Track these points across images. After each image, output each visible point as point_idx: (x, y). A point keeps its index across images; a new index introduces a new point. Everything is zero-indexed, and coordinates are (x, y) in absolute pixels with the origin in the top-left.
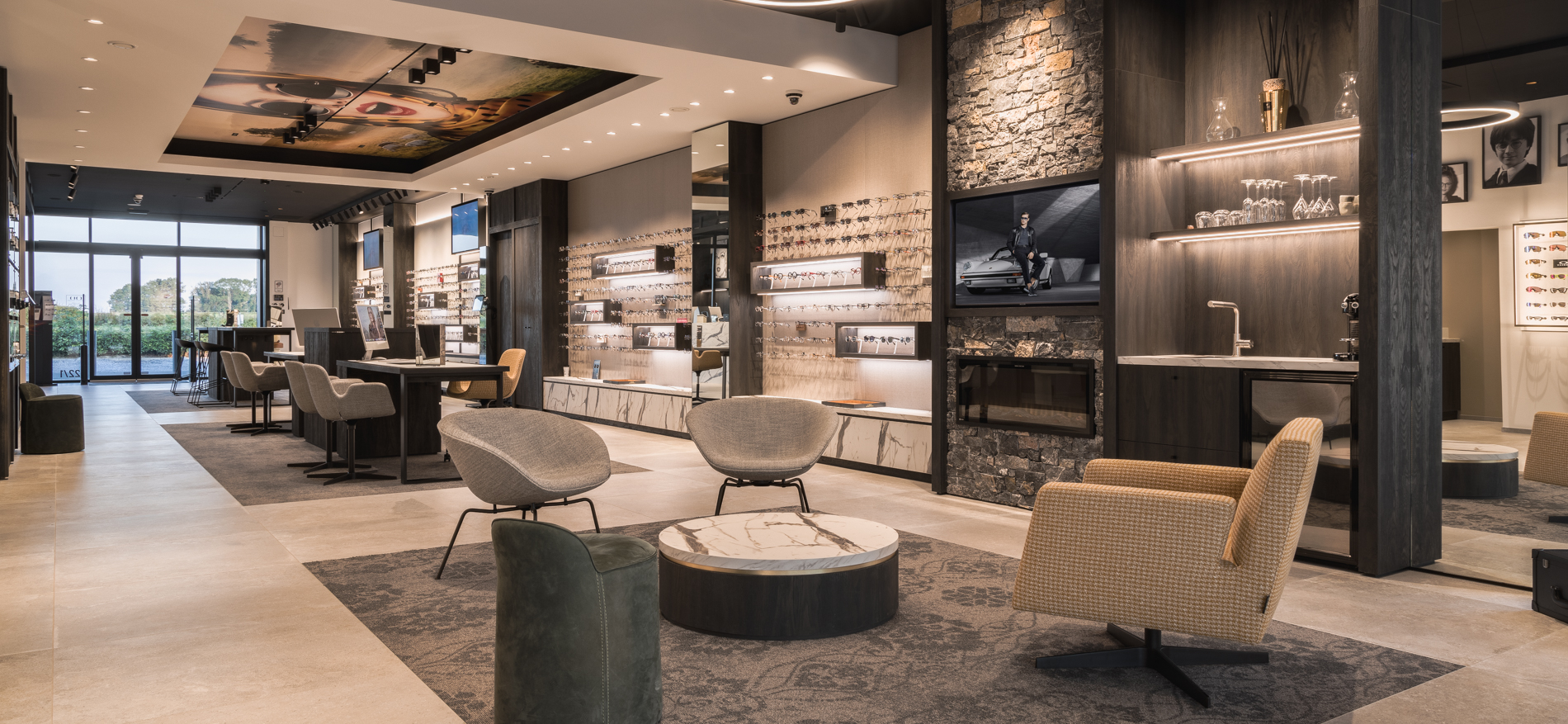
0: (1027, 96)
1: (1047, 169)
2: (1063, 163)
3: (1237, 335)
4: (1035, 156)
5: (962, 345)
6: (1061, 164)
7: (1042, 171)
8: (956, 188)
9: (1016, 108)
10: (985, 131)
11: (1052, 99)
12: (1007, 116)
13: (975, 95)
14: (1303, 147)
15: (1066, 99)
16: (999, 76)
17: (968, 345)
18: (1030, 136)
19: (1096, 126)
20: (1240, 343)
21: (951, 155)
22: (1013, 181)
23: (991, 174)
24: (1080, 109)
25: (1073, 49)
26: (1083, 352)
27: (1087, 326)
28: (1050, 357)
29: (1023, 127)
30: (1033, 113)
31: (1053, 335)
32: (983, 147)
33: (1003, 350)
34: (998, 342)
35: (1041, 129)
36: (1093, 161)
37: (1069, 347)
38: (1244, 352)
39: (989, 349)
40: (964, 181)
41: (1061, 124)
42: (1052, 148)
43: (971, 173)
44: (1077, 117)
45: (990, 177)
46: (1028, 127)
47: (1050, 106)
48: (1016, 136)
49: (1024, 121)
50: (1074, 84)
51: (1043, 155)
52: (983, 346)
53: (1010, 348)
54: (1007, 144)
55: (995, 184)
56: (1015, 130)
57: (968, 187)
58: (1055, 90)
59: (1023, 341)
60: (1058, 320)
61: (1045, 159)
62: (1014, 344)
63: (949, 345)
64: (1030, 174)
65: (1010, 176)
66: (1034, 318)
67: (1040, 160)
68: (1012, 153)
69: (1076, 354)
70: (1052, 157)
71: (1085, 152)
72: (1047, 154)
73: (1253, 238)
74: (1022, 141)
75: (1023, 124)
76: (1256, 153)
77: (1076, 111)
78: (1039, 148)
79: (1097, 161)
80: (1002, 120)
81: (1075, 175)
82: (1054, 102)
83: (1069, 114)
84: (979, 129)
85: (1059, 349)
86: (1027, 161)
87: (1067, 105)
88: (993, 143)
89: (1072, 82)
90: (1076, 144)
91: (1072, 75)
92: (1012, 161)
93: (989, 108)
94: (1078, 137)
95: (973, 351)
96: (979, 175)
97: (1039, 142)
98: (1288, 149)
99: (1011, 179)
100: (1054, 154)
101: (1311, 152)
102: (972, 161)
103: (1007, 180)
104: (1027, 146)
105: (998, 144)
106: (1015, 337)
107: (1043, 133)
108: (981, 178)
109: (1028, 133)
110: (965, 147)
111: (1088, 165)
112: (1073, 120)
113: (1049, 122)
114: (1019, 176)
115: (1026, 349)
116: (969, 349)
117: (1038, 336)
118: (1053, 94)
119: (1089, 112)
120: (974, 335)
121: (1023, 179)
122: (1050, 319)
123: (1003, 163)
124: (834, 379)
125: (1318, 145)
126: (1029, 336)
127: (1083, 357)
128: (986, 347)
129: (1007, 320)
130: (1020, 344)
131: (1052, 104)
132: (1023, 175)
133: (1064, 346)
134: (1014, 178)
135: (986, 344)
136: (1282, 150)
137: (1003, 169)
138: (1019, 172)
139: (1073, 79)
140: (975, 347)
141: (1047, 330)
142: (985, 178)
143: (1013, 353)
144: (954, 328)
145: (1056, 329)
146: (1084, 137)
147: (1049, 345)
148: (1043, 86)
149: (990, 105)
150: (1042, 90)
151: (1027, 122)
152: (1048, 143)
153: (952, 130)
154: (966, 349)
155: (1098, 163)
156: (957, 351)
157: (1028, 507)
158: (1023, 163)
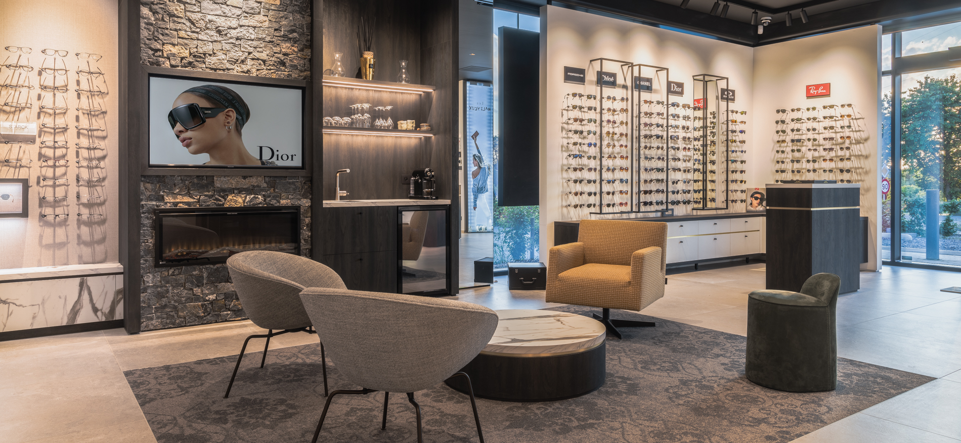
0: (238, 12)
1: (258, 70)
2: (272, 69)
3: (338, 188)
4: (246, 58)
5: (162, 199)
6: (270, 70)
7: (254, 70)
8: (152, 64)
9: (226, 16)
10: (188, 24)
11: (262, 21)
12: (216, 20)
14: (367, 90)
15: (276, 26)
17: (169, 199)
18: (238, 42)
19: (300, 51)
20: (340, 193)
21: (144, 33)
22: (221, 72)
23: (198, 61)
24: (287, 36)
26: (289, 201)
27: (293, 183)
28: (261, 206)
29: (234, 33)
30: (244, 26)
31: (263, 190)
32: (187, 37)
33: (211, 203)
34: (206, 196)
35: (253, 40)
36: (298, 74)
37: (278, 197)
38: (342, 198)
39: (195, 202)
40: (163, 60)
41: (270, 42)
42: (264, 56)
43: (174, 55)
44: (283, 40)
45: (195, 63)
46: (239, 35)
47: (259, 25)
48: (225, 38)
49: (235, 29)
50: (281, 17)
51: (253, 59)
52: (187, 199)
53: (220, 201)
54: (215, 41)
55: (201, 70)
56: (223, 33)
57: (167, 64)
58: (264, 16)
59: (233, 195)
60: (267, 179)
61: (255, 62)
62: (223, 197)
63: (142, 200)
64: (240, 70)
65: (219, 67)
66: (245, 178)
67: (249, 62)
68: (222, 50)
69: (284, 202)
70: (262, 63)
71: (291, 66)
72: (258, 59)
73: (341, 134)
74: (233, 43)
75: (232, 31)
76: (342, 87)
77: (284, 36)
78: (250, 53)
79: (301, 74)
80: (210, 21)
81: (283, 80)
82: (264, 24)
83: (276, 36)
85: (269, 199)
86: (237, 60)
87: (276, 30)
88: (200, 37)
89: (281, 15)
90: (284, 59)
91: (280, 11)
92: (221, 56)
93: (195, 7)
94: (285, 54)
95: (176, 204)
96: (182, 58)
97: (251, 50)
98: (359, 89)
99: (220, 70)
100: (264, 61)
101: (371, 93)
102: (174, 45)
103: (215, 70)
104: (236, 49)
105: (206, 39)
106: (225, 192)
107: (255, 43)
108: (184, 61)
109: (237, 39)
110: (166, 31)
111: (295, 75)
112: (280, 42)
113: (260, 37)
114: (228, 69)
115: (238, 201)
116: (170, 203)
117: (249, 191)
118: (261, 17)
119: (295, 41)
120: (178, 190)
121: (231, 72)
122: (259, 178)
123: (210, 55)
125: (375, 90)
126: (240, 191)
127: (290, 204)
128: (192, 200)
129: (215, 178)
130: (230, 197)
131: (261, 25)
132: (233, 69)
133: (273, 197)
134: (224, 70)
135: (191, 197)
136: (356, 89)
137: (211, 61)
138: (228, 66)
139: (282, 14)
140: (177, 201)
141: (258, 186)
142: (190, 64)
143: (223, 204)
144: (149, 186)
145: (265, 185)
146: (291, 56)
147: (260, 197)
148: (252, 8)
150: (252, 11)
151: (237, 31)
152: (258, 52)
154: (166, 203)
155: (302, 76)
156: (153, 205)
157: (240, 318)
158: (233, 60)
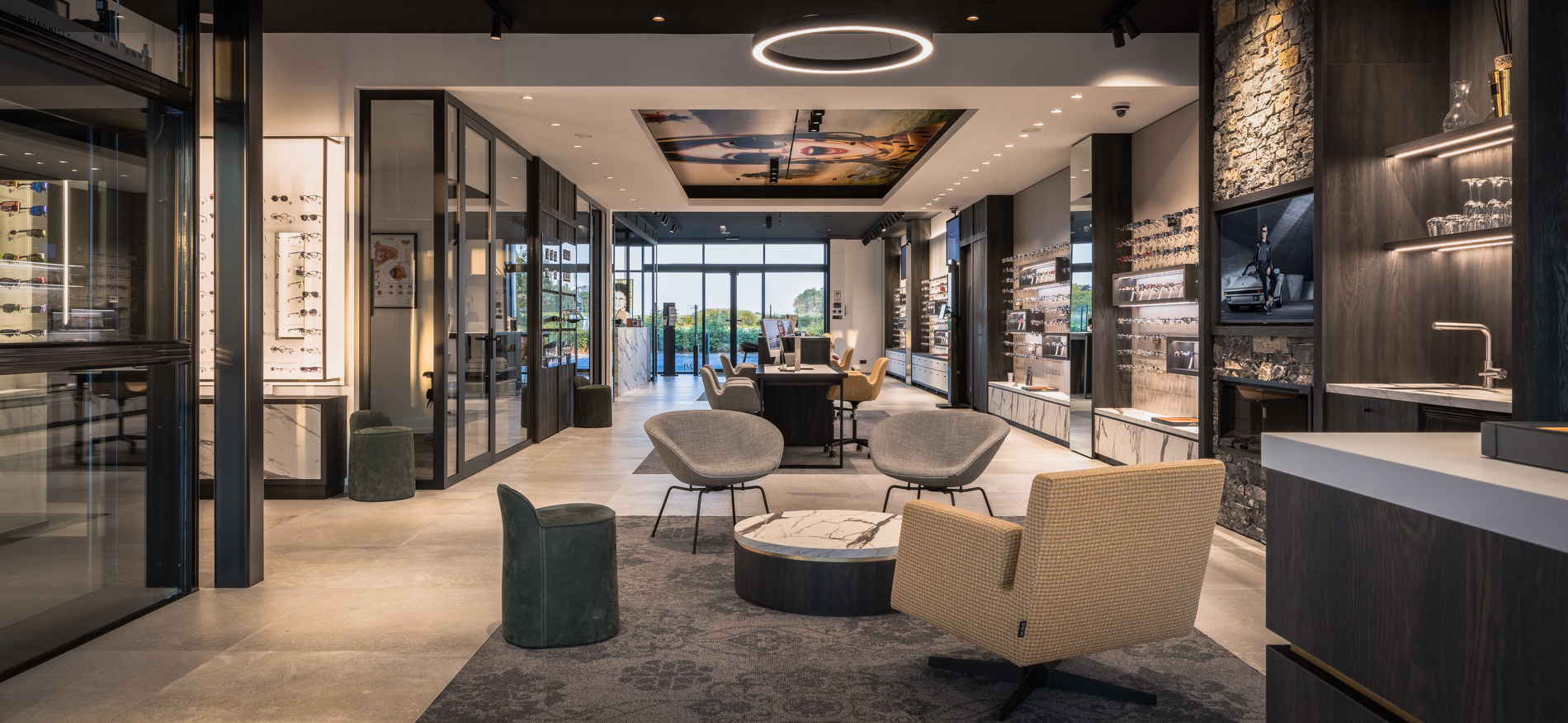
0: (1267, 98)
1: (1281, 176)
3: (1488, 362)
4: (1272, 162)
5: (1223, 364)
6: (1291, 170)
7: (1276, 178)
8: (1219, 199)
9: (1259, 111)
10: (1239, 137)
11: (1284, 101)
12: (1253, 121)
13: (1233, 98)
15: (1294, 99)
16: (1248, 78)
17: (1227, 365)
18: (1269, 141)
19: (1314, 127)
21: (1216, 164)
22: (1257, 190)
23: (1243, 183)
24: (1303, 109)
25: (1298, 44)
26: (1305, 378)
27: (1307, 348)
28: (1283, 382)
29: (1264, 131)
30: (1271, 116)
31: (1285, 358)
32: (1237, 154)
33: (1250, 372)
34: (1247, 363)
35: (1276, 133)
36: (1313, 166)
37: (1296, 371)
38: (1495, 384)
39: (1241, 370)
40: (1224, 191)
41: (1291, 127)
42: (1284, 153)
43: (1229, 182)
44: (1302, 118)
45: (1242, 186)
46: (1268, 131)
47: (1283, 107)
48: (1259, 141)
49: (1264, 125)
50: (1299, 82)
51: (1277, 161)
52: (1237, 367)
53: (1255, 370)
54: (1254, 150)
55: (1245, 193)
56: (1258, 135)
57: (1227, 197)
58: (1286, 90)
59: (1264, 364)
60: (1289, 341)
61: (1279, 165)
62: (1258, 366)
63: (1215, 365)
64: (1268, 182)
65: (1255, 185)
66: (1272, 339)
67: (1276, 167)
68: (1257, 159)
69: (1300, 379)
70: (1284, 163)
71: (1307, 156)
72: (1281, 160)
74: (1263, 146)
75: (1264, 128)
77: (1301, 111)
78: (1275, 153)
79: (1315, 166)
80: (1250, 125)
81: (1300, 182)
82: (1286, 103)
83: (1296, 115)
84: (1234, 135)
85: (1289, 373)
86: (1266, 168)
87: (1295, 105)
88: (1244, 150)
89: (1298, 80)
90: (1301, 148)
91: (1298, 73)
92: (1257, 168)
93: (1241, 112)
94: (1303, 140)
95: (1231, 372)
96: (1234, 184)
97: (1275, 148)
99: (1256, 188)
100: (1285, 160)
102: (1230, 169)
103: (1253, 189)
104: (1268, 152)
105: (1247, 150)
106: (1258, 358)
107: (1277, 137)
108: (1236, 187)
109: (1267, 137)
110: (1226, 155)
111: (1309, 170)
112: (1299, 122)
113: (1282, 125)
114: (1261, 185)
115: (1266, 372)
116: (1228, 370)
117: (1275, 358)
118: (1285, 94)
119: (1310, 113)
120: (1230, 353)
121: (1264, 187)
122: (1283, 340)
123: (1251, 171)
124: (1179, 395)
126: (1268, 358)
127: (1305, 383)
128: (1240, 368)
129: (1254, 339)
130: (1262, 367)
131: (1284, 105)
132: (1264, 183)
133: (1293, 370)
134: (1258, 187)
135: (1239, 365)
137: (1251, 177)
138: (1262, 180)
139: (1299, 77)
140: (1232, 367)
141: (1281, 352)
142: (1239, 188)
143: (1258, 376)
144: (1217, 347)
145: (1287, 351)
146: (1306, 140)
147: (1282, 368)
148: (1278, 85)
149: (1242, 109)
150: (1278, 90)
151: (1266, 125)
152: (1281, 148)
153: (1217, 137)
154: (1226, 369)
155: (1316, 169)
156: (1219, 371)
158: (1264, 170)
